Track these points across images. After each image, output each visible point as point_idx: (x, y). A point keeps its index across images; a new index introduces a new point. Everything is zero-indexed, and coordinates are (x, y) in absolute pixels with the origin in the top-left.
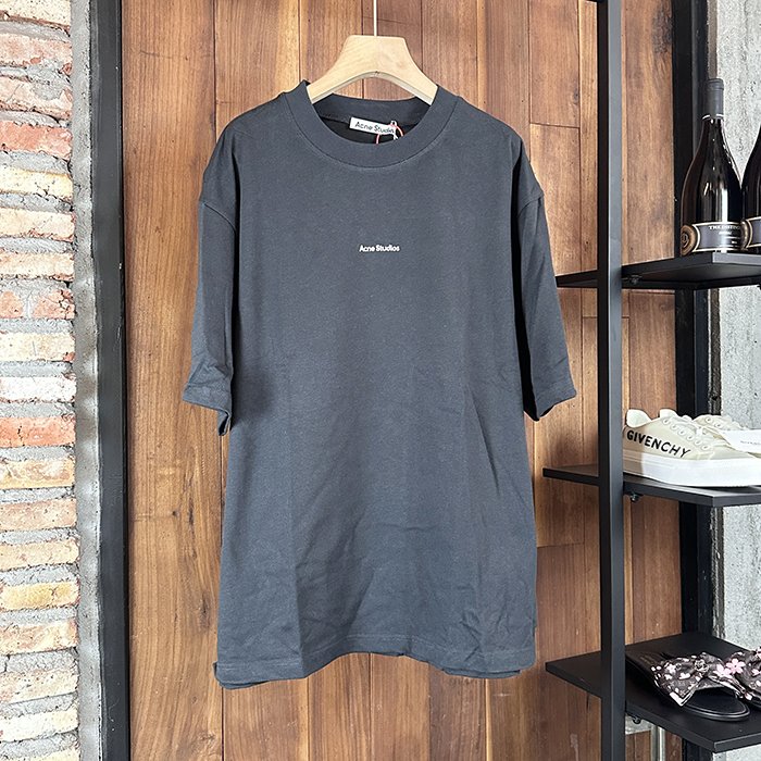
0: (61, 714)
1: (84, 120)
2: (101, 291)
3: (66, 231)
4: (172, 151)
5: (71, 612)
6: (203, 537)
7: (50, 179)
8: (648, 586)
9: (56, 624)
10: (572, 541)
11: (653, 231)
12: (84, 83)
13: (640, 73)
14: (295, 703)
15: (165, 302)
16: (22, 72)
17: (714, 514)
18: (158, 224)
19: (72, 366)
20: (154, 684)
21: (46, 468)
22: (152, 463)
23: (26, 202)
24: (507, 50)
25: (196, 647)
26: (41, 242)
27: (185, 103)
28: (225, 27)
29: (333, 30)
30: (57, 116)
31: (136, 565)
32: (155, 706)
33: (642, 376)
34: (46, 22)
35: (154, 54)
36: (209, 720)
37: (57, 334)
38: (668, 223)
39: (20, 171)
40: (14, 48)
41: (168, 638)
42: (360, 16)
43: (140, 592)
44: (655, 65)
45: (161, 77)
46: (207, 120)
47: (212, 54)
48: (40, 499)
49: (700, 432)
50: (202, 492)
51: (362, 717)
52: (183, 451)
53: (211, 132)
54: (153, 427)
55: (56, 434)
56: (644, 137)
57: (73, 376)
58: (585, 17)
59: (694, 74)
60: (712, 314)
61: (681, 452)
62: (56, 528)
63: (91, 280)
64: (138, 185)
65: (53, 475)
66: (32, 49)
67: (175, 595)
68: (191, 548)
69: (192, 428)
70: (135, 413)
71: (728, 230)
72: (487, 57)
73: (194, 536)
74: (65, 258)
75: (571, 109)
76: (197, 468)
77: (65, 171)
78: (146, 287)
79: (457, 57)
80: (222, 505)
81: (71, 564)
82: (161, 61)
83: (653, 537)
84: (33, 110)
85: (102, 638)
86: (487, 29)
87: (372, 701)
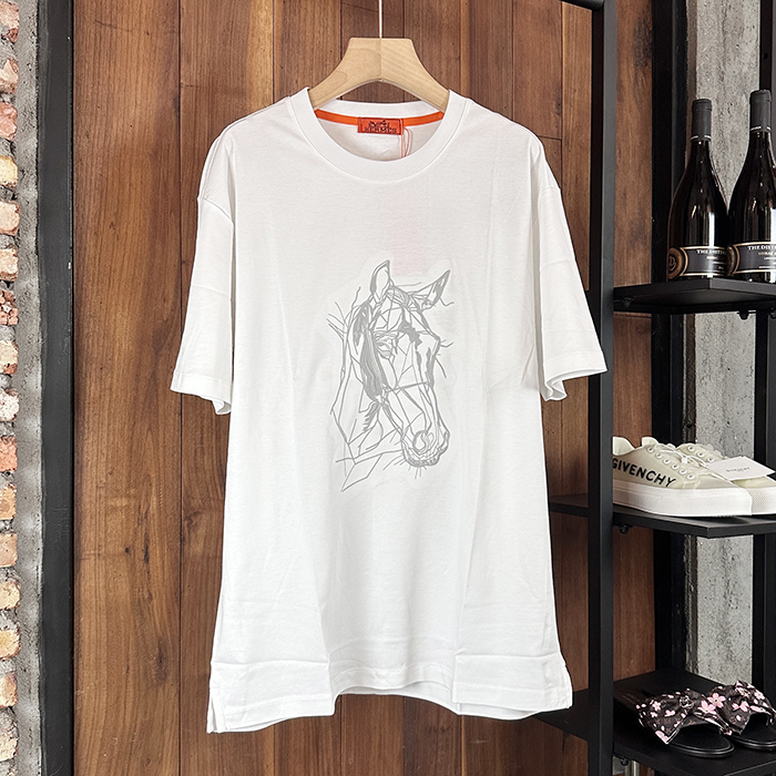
1: (29, 95)
2: (47, 293)
3: (9, 223)
4: (129, 137)
5: (9, 666)
6: (160, 577)
8: (623, 621)
11: (632, 251)
12: (31, 53)
13: (622, 86)
14: (260, 761)
15: (120, 308)
18: (113, 219)
19: (13, 380)
20: (102, 746)
24: (491, 53)
25: (150, 702)
27: (145, 83)
29: (310, 14)
31: (83, 610)
32: (103, 771)
33: (619, 402)
35: (110, 26)
38: (645, 244)
41: (119, 692)
42: (339, 2)
43: (87, 640)
44: (636, 79)
45: (118, 52)
46: (170, 104)
47: (176, 30)
49: (685, 461)
50: (159, 526)
51: (332, 772)
52: (138, 480)
53: (174, 118)
54: (105, 451)
56: (624, 153)
57: (14, 391)
58: (568, 23)
59: (674, 91)
60: (687, 339)
61: (666, 481)
63: (35, 281)
64: (90, 174)
67: (127, 645)
68: (145, 590)
69: (148, 452)
70: (83, 434)
71: (715, 255)
72: (471, 58)
73: (149, 576)
74: (7, 254)
75: (553, 119)
76: (154, 499)
77: (8, 152)
78: (98, 291)
79: (440, 56)
80: (182, 540)
81: (9, 610)
82: (119, 34)
83: (628, 570)
85: (43, 695)
86: (471, 28)
87: (345, 754)
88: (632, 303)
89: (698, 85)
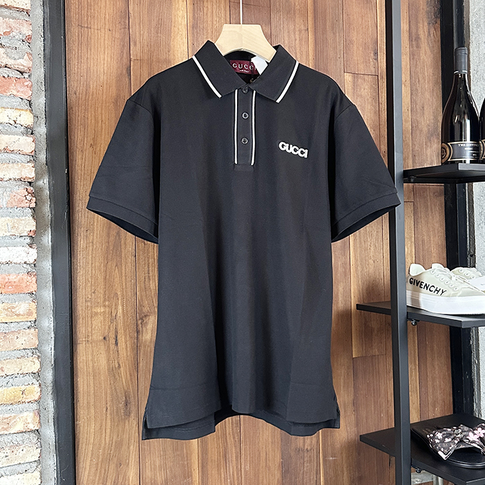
0: (29, 475)
1: (40, 72)
2: (52, 188)
3: (29, 148)
4: (101, 93)
5: (35, 406)
6: (125, 354)
7: (17, 113)
8: (430, 383)
9: (25, 414)
10: (377, 353)
11: (429, 144)
12: (40, 48)
13: (419, 38)
14: (189, 466)
17: (473, 334)
18: (92, 142)
19: (34, 239)
20: (92, 455)
21: (17, 308)
22: (89, 304)
23: (1, 128)
24: (328, 24)
25: (120, 429)
26: (12, 156)
27: (109, 60)
28: (136, 8)
29: (210, 10)
30: (22, 70)
31: (79, 374)
32: (93, 470)
33: (423, 241)
34: (15, 8)
35: (87, 27)
36: (131, 479)
37: (24, 218)
38: (437, 139)
41: (102, 423)
42: (228, 1)
43: (82, 392)
44: (429, 32)
45: (92, 43)
46: (124, 71)
47: (127, 27)
48: (13, 330)
50: (124, 323)
51: (235, 475)
52: (110, 295)
53: (127, 79)
54: (90, 280)
55: (24, 285)
56: (422, 81)
57: (34, 246)
58: (381, 1)
60: (469, 199)
61: (440, 292)
62: (24, 349)
63: (46, 181)
64: (77, 117)
65: (22, 313)
66: (5, 25)
67: (106, 394)
68: (116, 362)
69: (116, 280)
70: (77, 270)
72: (315, 29)
73: (118, 353)
74: (28, 166)
75: (372, 63)
76: (120, 307)
77: (27, 107)
78: (84, 185)
79: (295, 29)
80: (138, 332)
81: (34, 373)
82: (92, 32)
83: (432, 350)
84: (6, 67)
85: (56, 423)
86: (314, 10)
87: (243, 464)
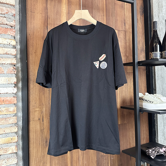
1: (18, 27)
2: (22, 67)
3: (14, 53)
4: (38, 35)
5: (15, 144)
6: (46, 125)
7: (10, 41)
8: (142, 132)
9: (12, 147)
11: (141, 54)
12: (18, 19)
13: (138, 19)
14: (67, 163)
16: (4, 15)
18: (35, 52)
19: (16, 85)
21: (10, 109)
22: (34, 107)
23: (4, 46)
24: (110, 14)
25: (44, 151)
26: (8, 56)
27: (41, 24)
28: (50, 7)
29: (73, 8)
30: (12, 26)
31: (30, 132)
32: (35, 165)
34: (9, 4)
35: (34, 12)
37: (12, 77)
38: (144, 52)
39: (3, 39)
40: (2, 10)
41: (38, 149)
42: (79, 5)
43: (31, 138)
44: (141, 18)
45: (35, 17)
46: (46, 28)
47: (47, 13)
48: (8, 117)
51: (82, 165)
52: (41, 104)
53: (47, 30)
54: (34, 99)
55: (12, 101)
56: (139, 33)
57: (16, 87)
58: (126, 7)
59: (149, 20)
60: (154, 72)
61: (152, 102)
62: (12, 124)
63: (20, 64)
64: (30, 43)
65: (11, 111)
66: (6, 10)
67: (39, 139)
68: (43, 127)
69: (43, 99)
70: (30, 96)
71: (160, 54)
72: (106, 15)
73: (44, 124)
74: (14, 59)
75: (124, 27)
76: (44, 108)
77: (14, 39)
78: (32, 66)
79: (100, 15)
81: (15, 132)
82: (35, 14)
83: (143, 121)
84: (6, 25)
85: (23, 150)
86: (106, 9)
87: (84, 161)
88: (142, 64)
89: (154, 18)
